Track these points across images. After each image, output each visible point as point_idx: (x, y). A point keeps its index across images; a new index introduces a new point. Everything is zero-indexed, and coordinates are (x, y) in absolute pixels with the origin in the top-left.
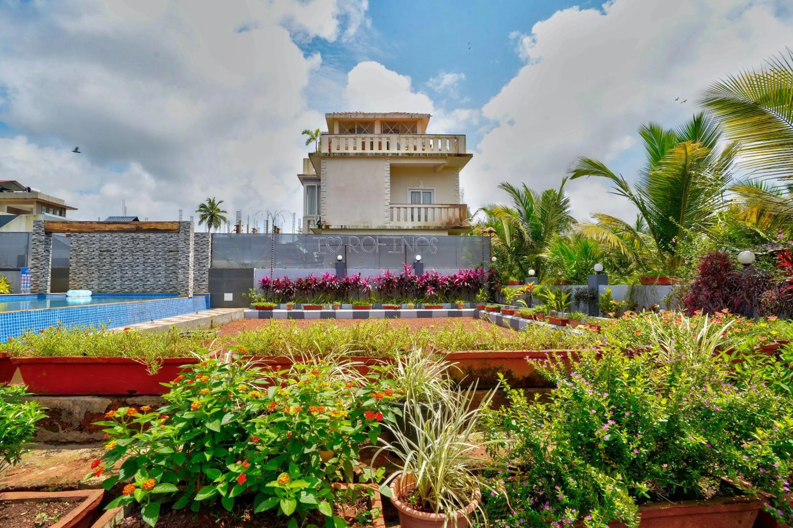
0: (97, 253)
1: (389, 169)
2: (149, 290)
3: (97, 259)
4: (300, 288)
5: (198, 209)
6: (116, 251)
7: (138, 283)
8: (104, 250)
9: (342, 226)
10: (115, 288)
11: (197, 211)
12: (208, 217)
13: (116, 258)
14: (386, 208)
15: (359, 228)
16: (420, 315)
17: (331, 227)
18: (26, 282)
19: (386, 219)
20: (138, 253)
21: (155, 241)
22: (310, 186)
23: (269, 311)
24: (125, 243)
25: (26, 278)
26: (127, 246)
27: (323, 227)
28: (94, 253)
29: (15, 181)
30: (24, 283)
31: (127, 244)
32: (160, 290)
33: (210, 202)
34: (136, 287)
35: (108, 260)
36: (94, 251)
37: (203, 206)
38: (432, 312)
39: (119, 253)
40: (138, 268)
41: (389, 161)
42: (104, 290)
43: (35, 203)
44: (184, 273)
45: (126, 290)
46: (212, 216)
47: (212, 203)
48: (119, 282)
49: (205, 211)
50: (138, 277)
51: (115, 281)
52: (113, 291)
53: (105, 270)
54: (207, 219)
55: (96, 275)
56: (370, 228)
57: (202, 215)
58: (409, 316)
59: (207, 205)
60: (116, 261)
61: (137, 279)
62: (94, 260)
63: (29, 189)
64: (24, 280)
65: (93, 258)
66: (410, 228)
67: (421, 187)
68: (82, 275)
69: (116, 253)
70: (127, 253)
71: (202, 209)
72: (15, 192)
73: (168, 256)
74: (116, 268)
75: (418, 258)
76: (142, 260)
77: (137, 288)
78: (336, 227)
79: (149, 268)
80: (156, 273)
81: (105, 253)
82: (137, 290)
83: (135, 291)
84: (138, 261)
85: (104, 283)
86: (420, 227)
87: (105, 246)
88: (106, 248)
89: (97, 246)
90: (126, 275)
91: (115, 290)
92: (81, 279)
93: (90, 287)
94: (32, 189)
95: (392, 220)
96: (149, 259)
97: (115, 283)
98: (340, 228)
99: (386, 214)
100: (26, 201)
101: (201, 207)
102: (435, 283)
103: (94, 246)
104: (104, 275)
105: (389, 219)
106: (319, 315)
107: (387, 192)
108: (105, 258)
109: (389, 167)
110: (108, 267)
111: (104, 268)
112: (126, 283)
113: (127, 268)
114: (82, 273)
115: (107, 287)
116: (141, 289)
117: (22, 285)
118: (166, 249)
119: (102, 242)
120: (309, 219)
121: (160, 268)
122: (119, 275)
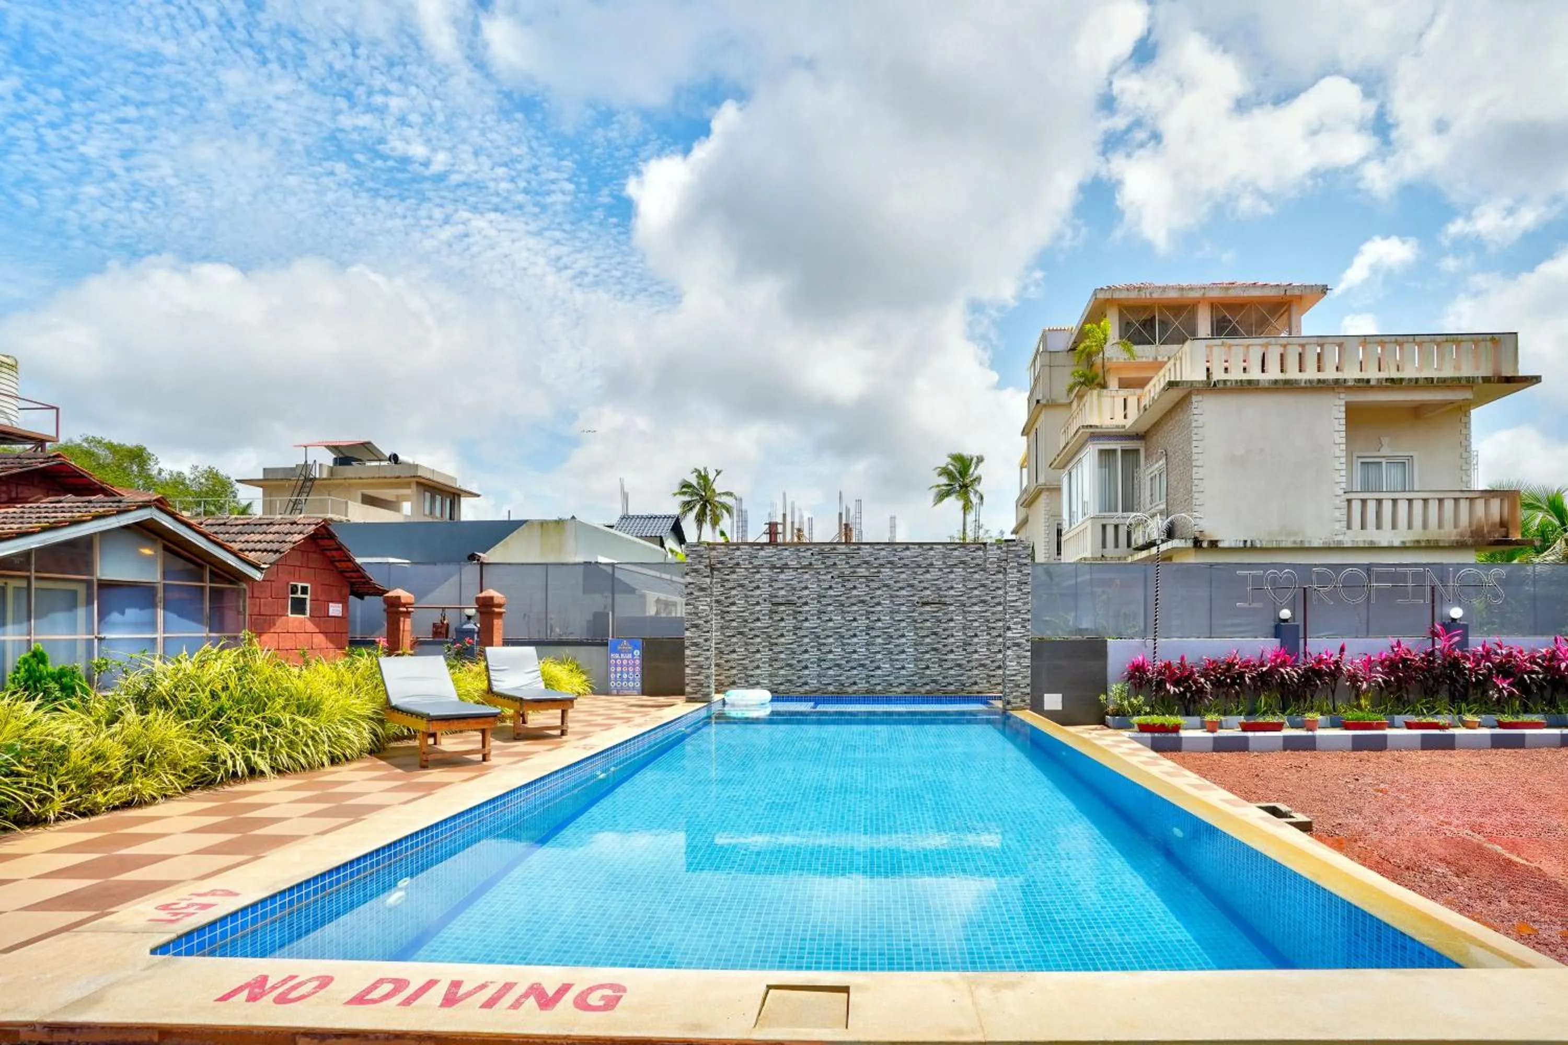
0: (765, 607)
1: (1343, 415)
2: (879, 688)
3: (766, 622)
4: (1217, 684)
5: (677, 491)
6: (806, 604)
7: (855, 672)
8: (780, 600)
9: (1245, 542)
10: (806, 683)
11: (675, 495)
12: (698, 507)
13: (806, 620)
14: (1337, 501)
15: (1283, 545)
16: (1497, 743)
17: (1221, 545)
18: (619, 669)
19: (1337, 526)
20: (855, 608)
21: (891, 582)
22: (1106, 450)
23: (1174, 735)
24: (826, 585)
25: (619, 662)
26: (831, 592)
27: (1205, 545)
28: (758, 608)
29: (369, 443)
30: (616, 672)
31: (831, 587)
32: (904, 688)
33: (700, 476)
34: (852, 681)
35: (790, 623)
36: (758, 603)
37: (686, 485)
38: (1523, 735)
39: (813, 607)
40: (855, 640)
41: (1342, 396)
42: (782, 688)
43: (414, 486)
44: (1018, 657)
45: (831, 688)
46: (705, 502)
47: (703, 478)
48: (813, 670)
49: (691, 495)
50: (855, 660)
51: (806, 667)
52: (802, 690)
53: (783, 644)
54: (696, 510)
55: (765, 654)
56: (1307, 545)
57: (689, 503)
58: (1473, 745)
59: (693, 480)
60: (806, 624)
61: (853, 664)
62: (758, 624)
63: (395, 458)
64: (616, 665)
65: (758, 619)
66: (1396, 543)
67: (1385, 451)
68: (734, 656)
69: (806, 608)
70: (831, 608)
71: (684, 490)
72: (368, 464)
73: (921, 614)
74: (806, 640)
75: (1456, 613)
76: (863, 622)
77: (855, 683)
78: (1233, 545)
79: (879, 640)
80: (896, 651)
81: (782, 608)
82: (855, 688)
83: (850, 690)
84: (855, 624)
85: (782, 672)
86: (1418, 542)
87: (782, 592)
88: (783, 596)
89: (765, 591)
90: (831, 656)
91: (807, 688)
92: (732, 664)
93: (753, 681)
94: (402, 458)
95: (1349, 527)
96: (879, 620)
97: (806, 672)
98: (1241, 545)
99: (1337, 514)
100: (398, 482)
101: (683, 487)
102: (1507, 668)
103: (758, 592)
104: (782, 656)
105: (1344, 524)
106: (1281, 743)
107: (1338, 467)
108: (782, 620)
109: (1343, 409)
110: (790, 637)
111: (782, 640)
112: (831, 672)
113: (831, 640)
114: (734, 651)
115: (790, 681)
116: (863, 685)
117: (613, 676)
118: (916, 599)
119: (777, 585)
120: (1104, 521)
121: (903, 640)
122: (814, 654)
